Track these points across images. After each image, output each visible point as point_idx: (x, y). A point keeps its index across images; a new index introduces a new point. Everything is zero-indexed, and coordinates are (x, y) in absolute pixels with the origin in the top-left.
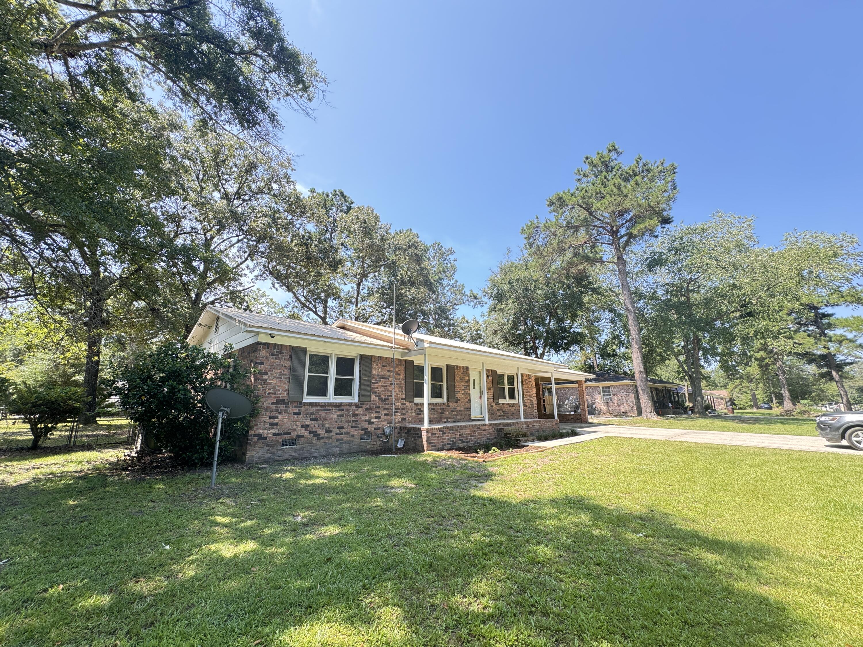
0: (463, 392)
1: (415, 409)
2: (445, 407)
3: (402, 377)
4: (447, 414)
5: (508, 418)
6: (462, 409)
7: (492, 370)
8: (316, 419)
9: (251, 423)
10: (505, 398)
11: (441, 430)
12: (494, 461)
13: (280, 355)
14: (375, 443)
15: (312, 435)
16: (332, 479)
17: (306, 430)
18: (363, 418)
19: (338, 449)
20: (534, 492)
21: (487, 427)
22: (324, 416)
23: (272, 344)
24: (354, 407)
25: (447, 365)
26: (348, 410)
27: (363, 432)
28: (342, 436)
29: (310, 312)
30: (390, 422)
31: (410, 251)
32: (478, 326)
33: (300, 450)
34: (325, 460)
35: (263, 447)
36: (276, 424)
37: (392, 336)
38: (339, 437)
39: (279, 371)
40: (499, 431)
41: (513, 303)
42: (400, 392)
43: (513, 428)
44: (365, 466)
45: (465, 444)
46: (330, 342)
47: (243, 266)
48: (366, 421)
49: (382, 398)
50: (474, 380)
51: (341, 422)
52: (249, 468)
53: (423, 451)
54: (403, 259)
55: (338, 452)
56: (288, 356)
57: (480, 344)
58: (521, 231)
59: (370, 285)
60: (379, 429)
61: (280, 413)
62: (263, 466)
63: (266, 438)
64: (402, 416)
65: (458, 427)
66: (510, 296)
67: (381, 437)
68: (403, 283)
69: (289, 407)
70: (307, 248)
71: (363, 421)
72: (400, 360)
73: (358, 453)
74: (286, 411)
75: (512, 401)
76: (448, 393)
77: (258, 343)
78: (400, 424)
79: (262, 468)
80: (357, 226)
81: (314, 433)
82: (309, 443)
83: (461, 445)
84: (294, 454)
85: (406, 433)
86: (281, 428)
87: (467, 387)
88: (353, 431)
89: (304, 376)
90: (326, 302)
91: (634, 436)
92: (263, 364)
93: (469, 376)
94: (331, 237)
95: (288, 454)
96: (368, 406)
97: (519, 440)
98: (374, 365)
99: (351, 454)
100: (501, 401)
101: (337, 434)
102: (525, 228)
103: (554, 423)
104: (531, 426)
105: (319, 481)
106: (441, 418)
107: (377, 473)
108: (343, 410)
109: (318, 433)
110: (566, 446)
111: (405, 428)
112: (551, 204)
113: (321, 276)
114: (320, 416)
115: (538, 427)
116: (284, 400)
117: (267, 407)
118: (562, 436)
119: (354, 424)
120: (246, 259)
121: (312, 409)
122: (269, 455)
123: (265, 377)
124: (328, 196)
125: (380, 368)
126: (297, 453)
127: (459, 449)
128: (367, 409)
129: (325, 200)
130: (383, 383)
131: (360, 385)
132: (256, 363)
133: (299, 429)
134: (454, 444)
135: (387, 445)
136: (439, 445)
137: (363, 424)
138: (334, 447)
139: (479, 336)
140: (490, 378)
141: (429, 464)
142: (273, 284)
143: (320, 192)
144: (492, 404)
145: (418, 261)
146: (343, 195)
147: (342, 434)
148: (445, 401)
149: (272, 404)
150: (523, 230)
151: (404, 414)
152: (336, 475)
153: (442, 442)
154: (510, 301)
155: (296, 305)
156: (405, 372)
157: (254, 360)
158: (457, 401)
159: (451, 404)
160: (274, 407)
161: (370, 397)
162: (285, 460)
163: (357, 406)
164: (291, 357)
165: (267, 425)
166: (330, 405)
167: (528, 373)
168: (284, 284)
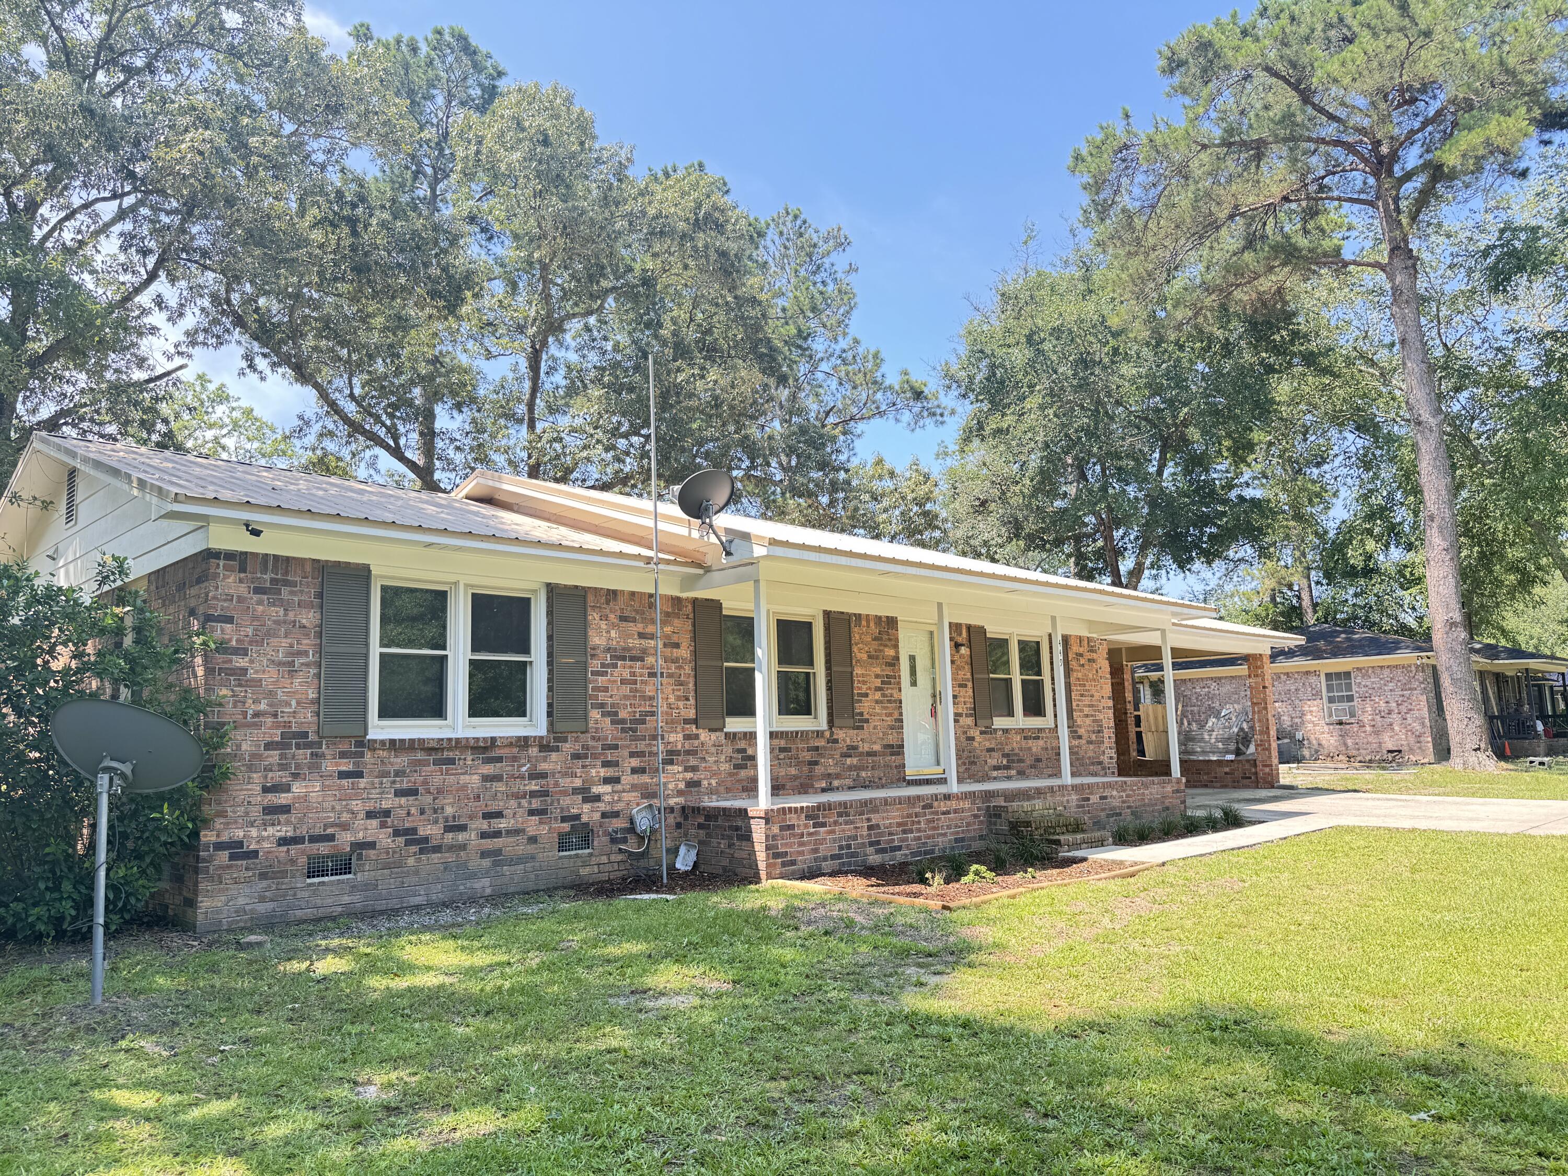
0: (878, 695)
1: (728, 750)
2: (821, 743)
3: (684, 652)
4: (829, 764)
5: (1022, 774)
6: (877, 747)
7: (969, 627)
8: (412, 792)
9: (205, 808)
10: (1011, 713)
11: (812, 814)
12: (977, 906)
13: (285, 591)
14: (604, 859)
15: (401, 840)
16: (472, 972)
17: (383, 825)
18: (565, 782)
19: (486, 882)
20: (1101, 999)
21: (953, 804)
22: (437, 780)
23: (255, 555)
24: (534, 751)
25: (827, 614)
26: (515, 759)
27: (566, 827)
28: (498, 843)
29: (379, 451)
30: (649, 794)
31: (701, 239)
32: (926, 488)
33: (367, 886)
34: (446, 916)
35: (248, 881)
36: (286, 809)
37: (651, 524)
38: (489, 844)
39: (285, 642)
40: (994, 814)
41: (1042, 407)
42: (678, 698)
43: (1038, 804)
44: (572, 931)
45: (887, 856)
46: (446, 547)
47: (145, 299)
48: (576, 791)
49: (623, 721)
50: (912, 659)
51: (494, 797)
52: (210, 945)
53: (756, 879)
54: (677, 268)
55: (488, 891)
56: (309, 593)
57: (935, 545)
58: (1070, 162)
59: (573, 357)
60: (616, 814)
61: (295, 776)
62: (253, 938)
63: (255, 854)
64: (689, 775)
65: (865, 803)
66: (1031, 386)
67: (625, 840)
68: (681, 350)
69: (323, 756)
70: (354, 233)
71: (564, 793)
72: (677, 601)
73: (550, 891)
74: (315, 767)
75: (1035, 722)
76: (830, 701)
77: (209, 555)
78: (681, 800)
79: (250, 945)
80: (517, 155)
81: (409, 835)
82: (393, 864)
83: (874, 859)
84: (346, 899)
85: (700, 826)
86: (301, 820)
87: (891, 680)
88: (533, 826)
89: (366, 656)
90: (430, 416)
91: (1422, 825)
92: (230, 620)
93: (896, 647)
94: (434, 195)
95: (329, 901)
96: (578, 746)
97: (1058, 842)
98: (594, 617)
99: (529, 894)
100: (1000, 722)
101: (484, 835)
102: (1084, 152)
103: (1169, 789)
104: (1094, 799)
105: (429, 980)
106: (810, 778)
107: (612, 950)
108: (499, 759)
109: (422, 832)
110: (1206, 859)
111: (697, 810)
112: (1174, 65)
113: (406, 330)
114: (425, 783)
115: (1116, 803)
116: (305, 735)
117: (253, 756)
118: (1192, 828)
119: (536, 804)
120: (152, 276)
121: (400, 761)
122: (270, 906)
123: (240, 662)
124: (414, 50)
125: (614, 626)
126: (356, 898)
127: (867, 871)
128: (576, 756)
129: (406, 67)
130: (626, 674)
131: (550, 680)
132: (209, 618)
133: (360, 823)
134: (853, 855)
135: (643, 863)
136: (805, 860)
137: (566, 801)
138: (473, 876)
139: (931, 520)
140: (964, 650)
141: (774, 920)
142: (249, 358)
143: (389, 36)
144: (971, 733)
145: (728, 273)
146: (468, 50)
147: (497, 834)
148: (824, 725)
149: (269, 746)
150: (1078, 158)
151: (694, 769)
152: (481, 959)
153: (816, 851)
154: (1032, 403)
155: (331, 426)
156: (694, 639)
157: (201, 610)
158: (859, 723)
159: (840, 734)
160: (274, 756)
161: (586, 718)
162: (319, 920)
163: (545, 747)
164: (320, 595)
165: (256, 813)
166: (459, 744)
167: (1085, 633)
168: (284, 360)
